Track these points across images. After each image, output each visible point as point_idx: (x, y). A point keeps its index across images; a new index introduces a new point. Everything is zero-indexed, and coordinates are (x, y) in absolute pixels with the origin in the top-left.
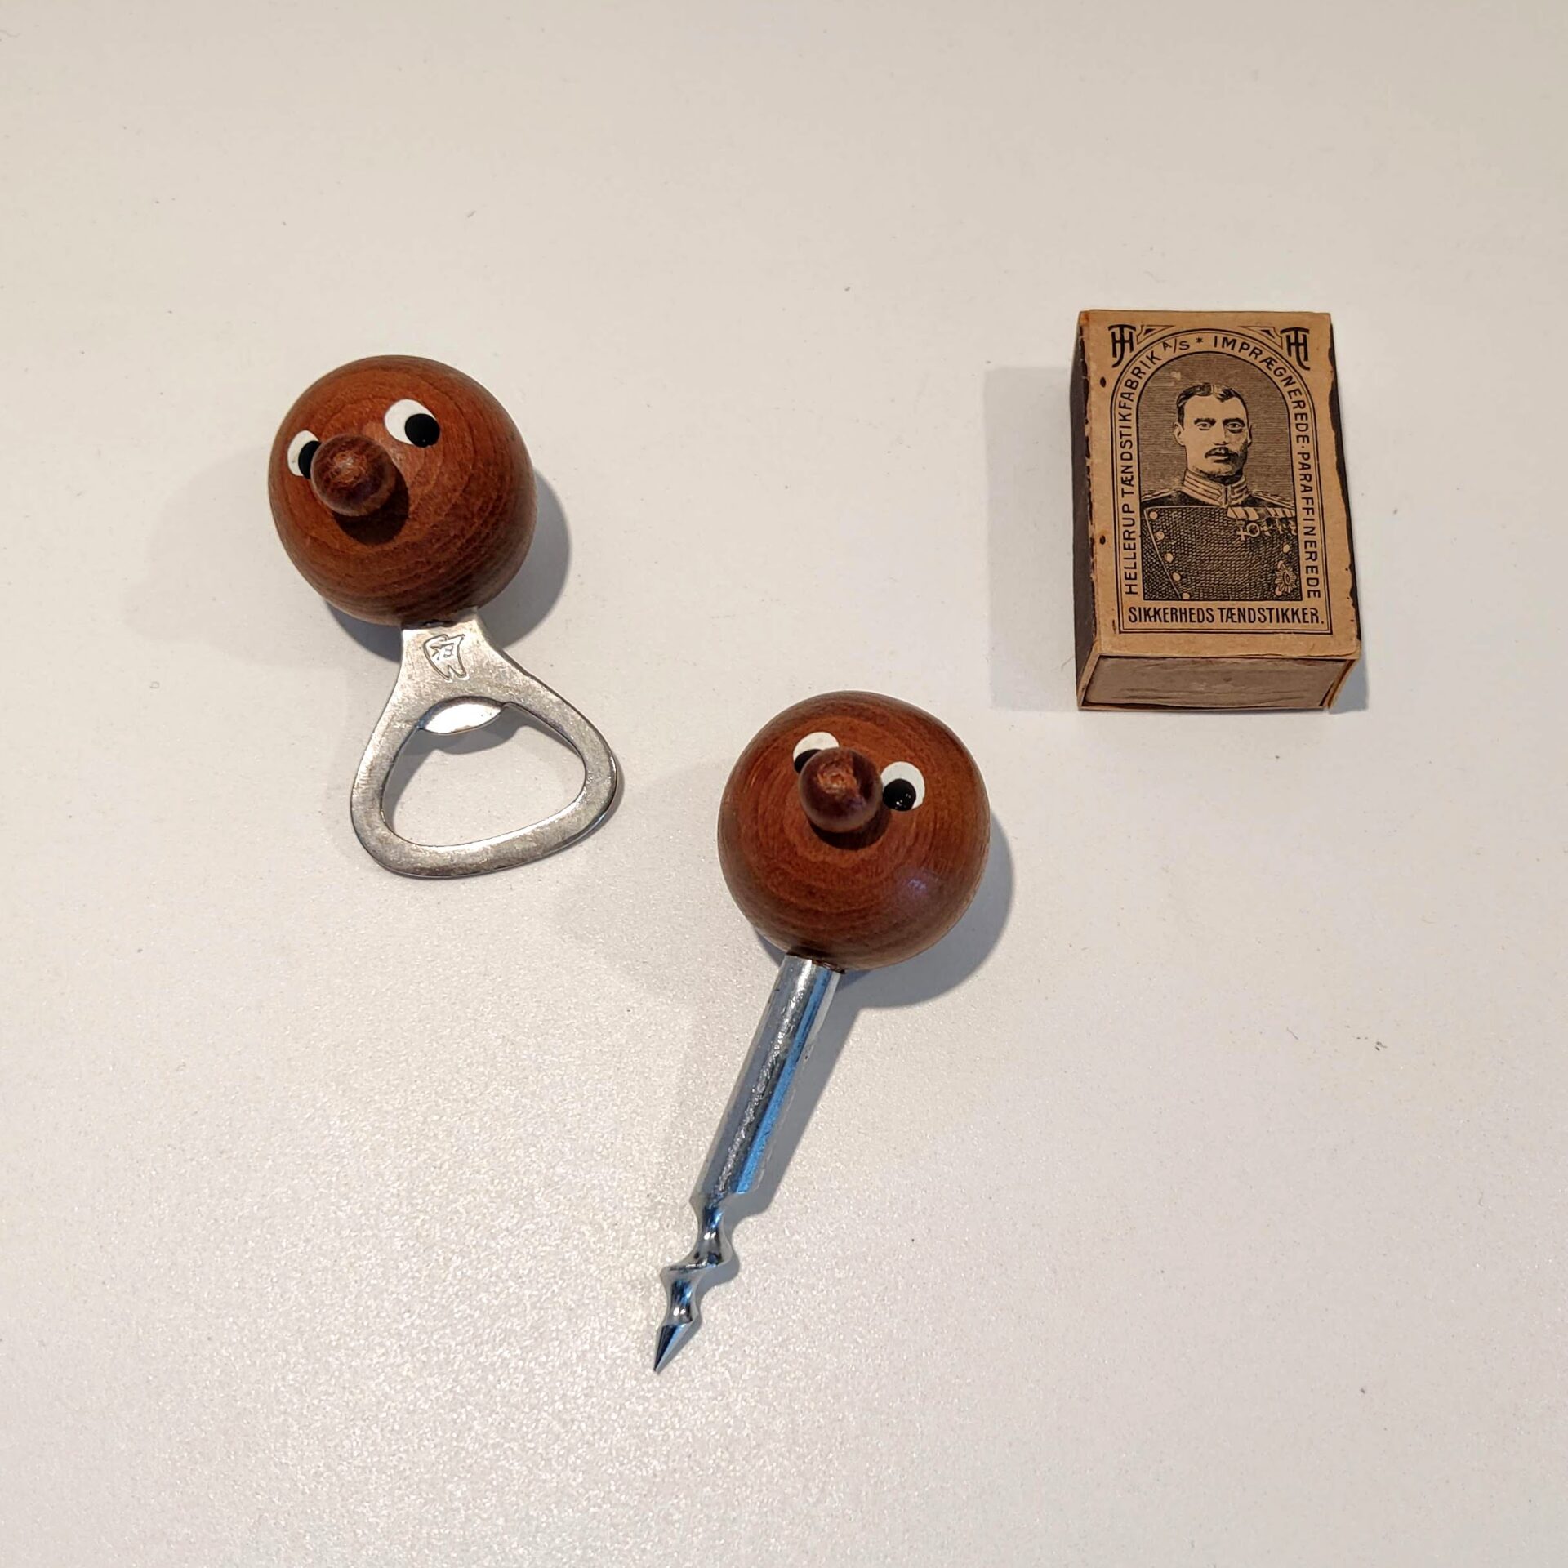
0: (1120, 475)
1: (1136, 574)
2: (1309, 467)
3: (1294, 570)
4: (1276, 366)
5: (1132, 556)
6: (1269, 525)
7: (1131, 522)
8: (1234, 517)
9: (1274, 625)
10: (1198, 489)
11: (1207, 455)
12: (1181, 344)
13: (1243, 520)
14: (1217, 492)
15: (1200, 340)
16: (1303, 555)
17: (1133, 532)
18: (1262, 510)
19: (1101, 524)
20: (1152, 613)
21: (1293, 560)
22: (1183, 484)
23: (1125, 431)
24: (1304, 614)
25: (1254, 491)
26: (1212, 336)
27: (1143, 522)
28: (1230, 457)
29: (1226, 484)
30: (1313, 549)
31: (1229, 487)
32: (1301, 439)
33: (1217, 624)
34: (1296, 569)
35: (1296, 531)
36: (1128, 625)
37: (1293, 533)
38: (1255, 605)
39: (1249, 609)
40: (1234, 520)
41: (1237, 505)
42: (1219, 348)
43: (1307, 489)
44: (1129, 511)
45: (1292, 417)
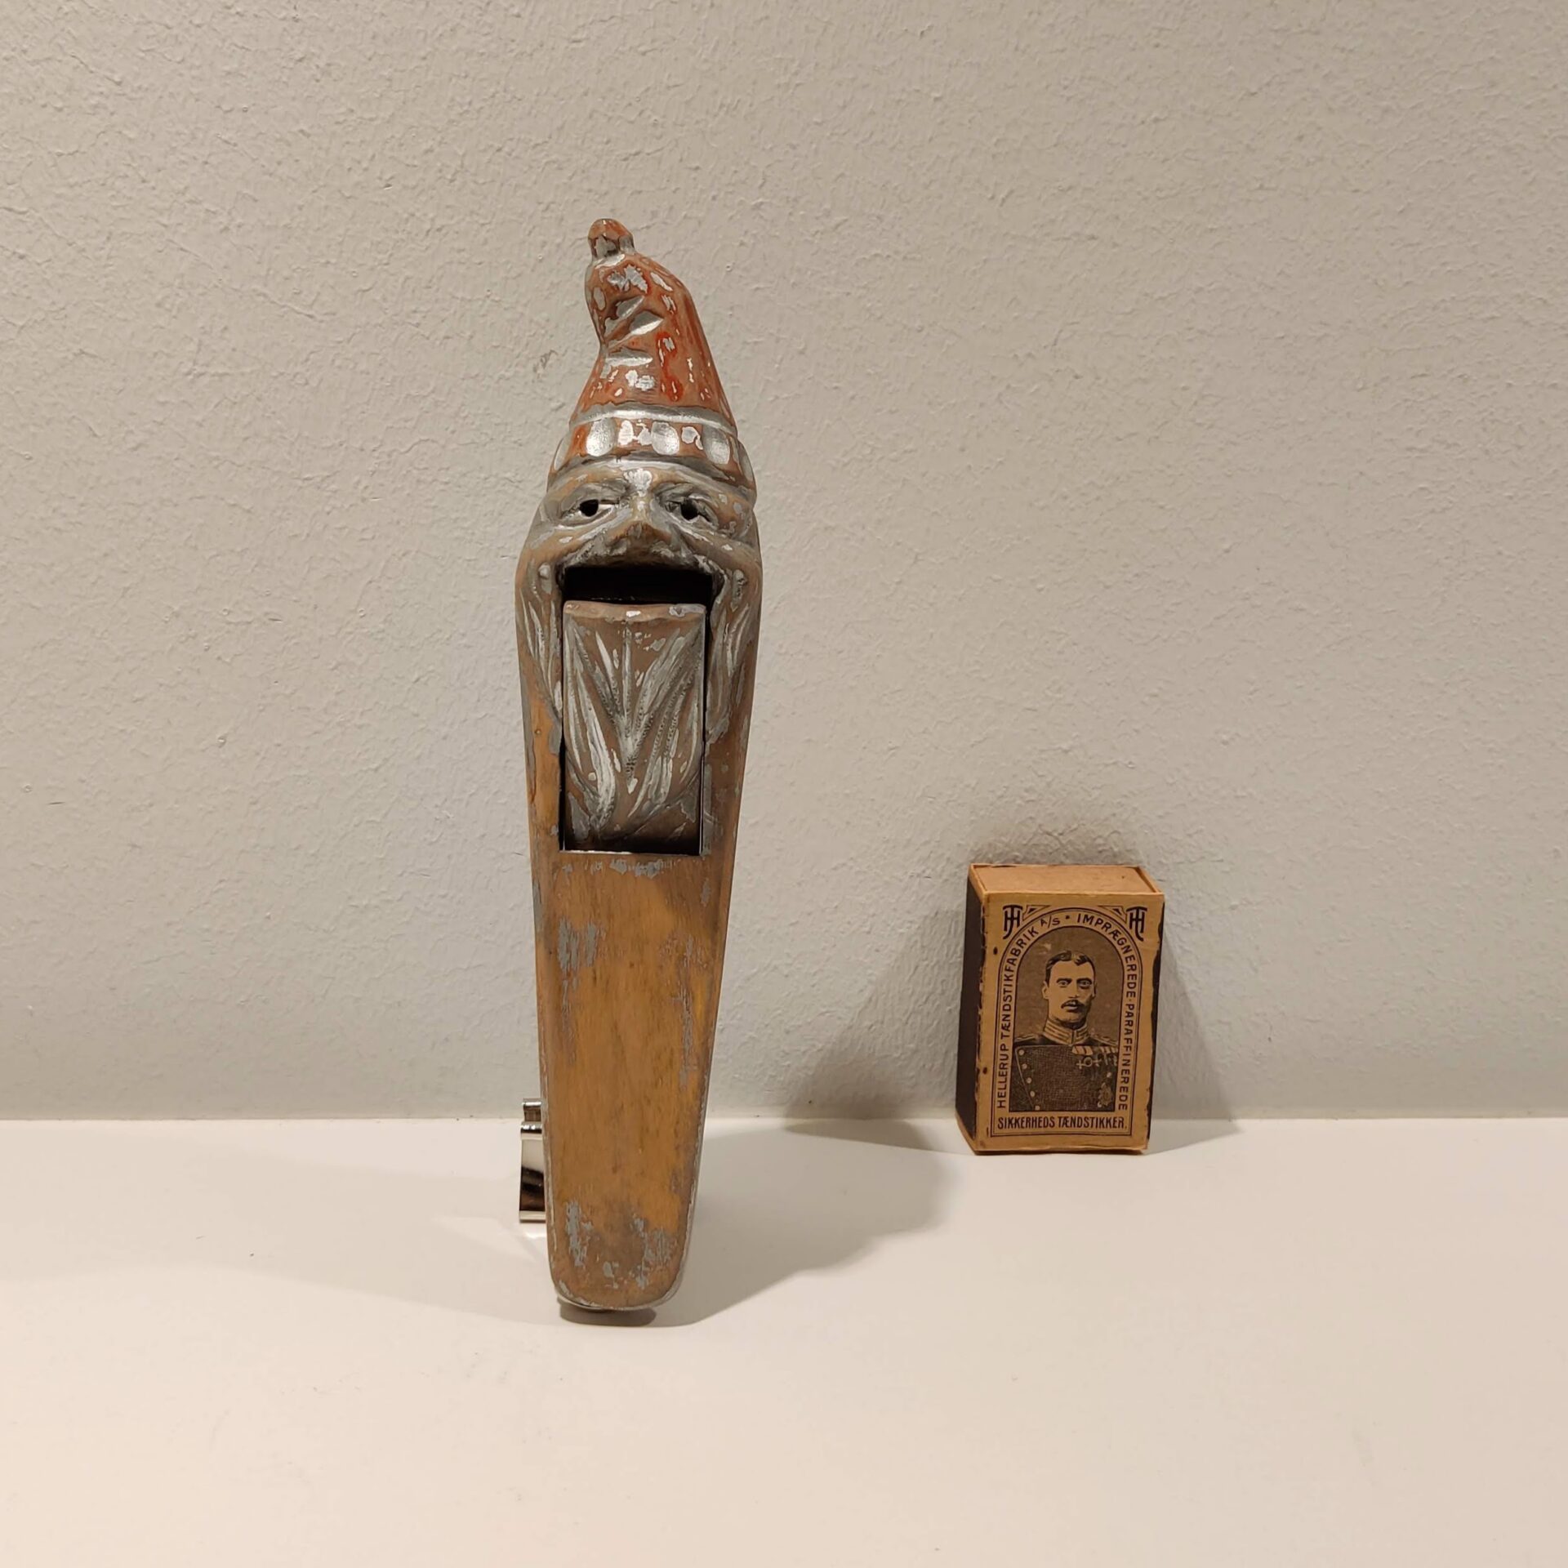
0: (1001, 1022)
1: (1005, 1093)
2: (1133, 1015)
3: (1112, 1090)
4: (1120, 937)
5: (1004, 1080)
6: (1099, 1059)
7: (1005, 1057)
8: (1076, 1053)
9: (1094, 1130)
10: (1054, 1033)
11: (1062, 1007)
12: (1054, 921)
13: (1082, 1055)
14: (1066, 1035)
15: (1068, 917)
16: (1120, 1079)
17: (1006, 1064)
18: (1096, 1049)
19: (985, 1060)
20: (1013, 1122)
21: (1112, 1083)
22: (1044, 1030)
23: (1008, 988)
24: (1115, 1121)
25: (1093, 1034)
26: (1077, 914)
27: (1014, 1058)
28: (1078, 1007)
29: (1074, 1029)
30: (1127, 1075)
31: (1075, 1031)
32: (1129, 994)
33: (1057, 1129)
34: (1114, 1091)
35: (1117, 1063)
36: (997, 1131)
37: (1115, 1064)
38: (1082, 1115)
39: (1079, 1118)
40: (1076, 1055)
41: (1079, 1045)
42: (1081, 924)
43: (1129, 1032)
44: (1005, 1050)
45: (1126, 977)
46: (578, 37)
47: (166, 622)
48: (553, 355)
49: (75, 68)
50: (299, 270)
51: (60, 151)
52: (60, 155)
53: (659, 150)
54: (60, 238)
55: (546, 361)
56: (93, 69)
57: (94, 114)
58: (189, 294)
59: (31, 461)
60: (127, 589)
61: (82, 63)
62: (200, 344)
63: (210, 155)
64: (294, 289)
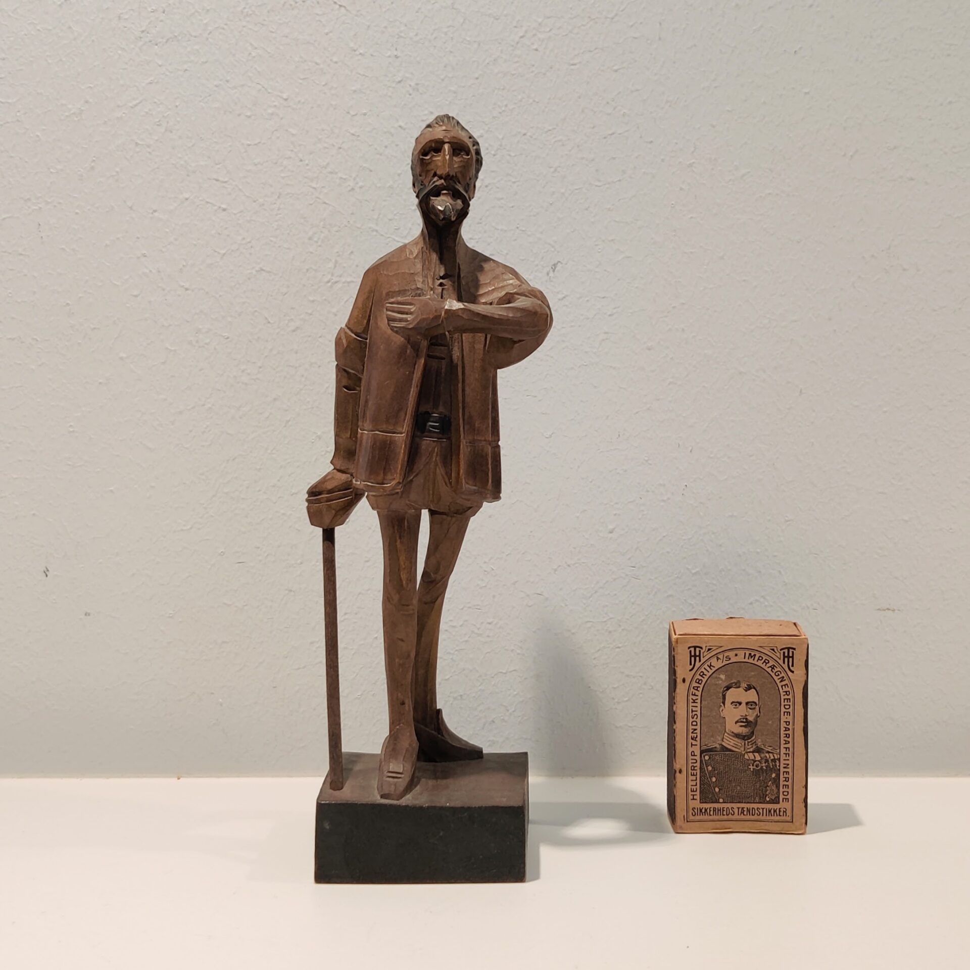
11: (736, 723)
46: (575, 61)
47: (313, 442)
48: (559, 264)
49: (260, 90)
50: (398, 214)
51: (249, 143)
52: (249, 145)
53: (627, 131)
54: (248, 197)
55: (555, 268)
56: (270, 91)
57: (270, 120)
58: (329, 231)
59: (229, 340)
60: (288, 421)
61: (264, 87)
62: (336, 262)
63: (343, 142)
64: (395, 226)
